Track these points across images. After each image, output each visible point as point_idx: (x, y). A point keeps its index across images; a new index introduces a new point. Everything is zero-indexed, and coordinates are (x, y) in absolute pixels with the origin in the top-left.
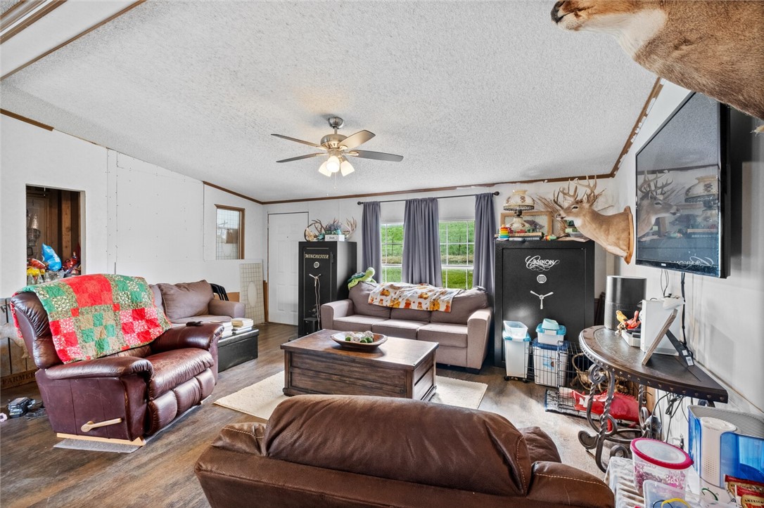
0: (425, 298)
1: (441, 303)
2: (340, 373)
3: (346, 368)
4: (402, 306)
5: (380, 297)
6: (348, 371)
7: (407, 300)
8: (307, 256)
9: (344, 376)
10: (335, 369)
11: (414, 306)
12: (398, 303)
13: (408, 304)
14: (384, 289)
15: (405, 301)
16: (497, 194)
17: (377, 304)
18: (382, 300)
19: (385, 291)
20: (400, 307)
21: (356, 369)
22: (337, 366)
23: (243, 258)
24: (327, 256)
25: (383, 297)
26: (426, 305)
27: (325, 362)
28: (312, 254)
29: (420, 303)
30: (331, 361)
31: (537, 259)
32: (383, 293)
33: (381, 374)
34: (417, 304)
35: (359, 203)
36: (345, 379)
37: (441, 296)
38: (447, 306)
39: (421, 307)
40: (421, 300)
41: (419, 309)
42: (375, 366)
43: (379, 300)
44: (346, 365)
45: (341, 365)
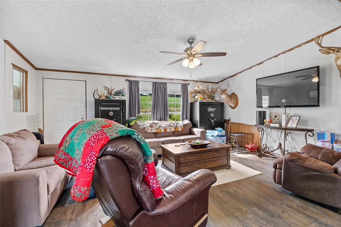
0: (172, 126)
1: (179, 127)
2: (204, 159)
3: (206, 155)
4: (163, 131)
5: (150, 128)
6: (207, 156)
7: (165, 128)
8: (102, 108)
9: (206, 159)
10: (201, 158)
11: (168, 130)
12: (161, 130)
13: (165, 130)
14: (150, 124)
15: (163, 129)
16: (189, 84)
17: (150, 132)
18: (151, 130)
19: (151, 125)
20: (162, 132)
21: (210, 154)
22: (202, 156)
23: (27, 111)
24: (119, 108)
25: (152, 128)
26: (173, 130)
27: (196, 156)
28: (107, 107)
29: (170, 129)
30: (200, 154)
31: (211, 108)
32: (151, 126)
33: (220, 153)
34: (169, 129)
35: (126, 80)
36: (206, 160)
37: (177, 125)
38: (182, 129)
39: (171, 130)
40: (170, 127)
41: (170, 131)
42: (217, 151)
43: (150, 130)
44: (206, 154)
45: (204, 155)
